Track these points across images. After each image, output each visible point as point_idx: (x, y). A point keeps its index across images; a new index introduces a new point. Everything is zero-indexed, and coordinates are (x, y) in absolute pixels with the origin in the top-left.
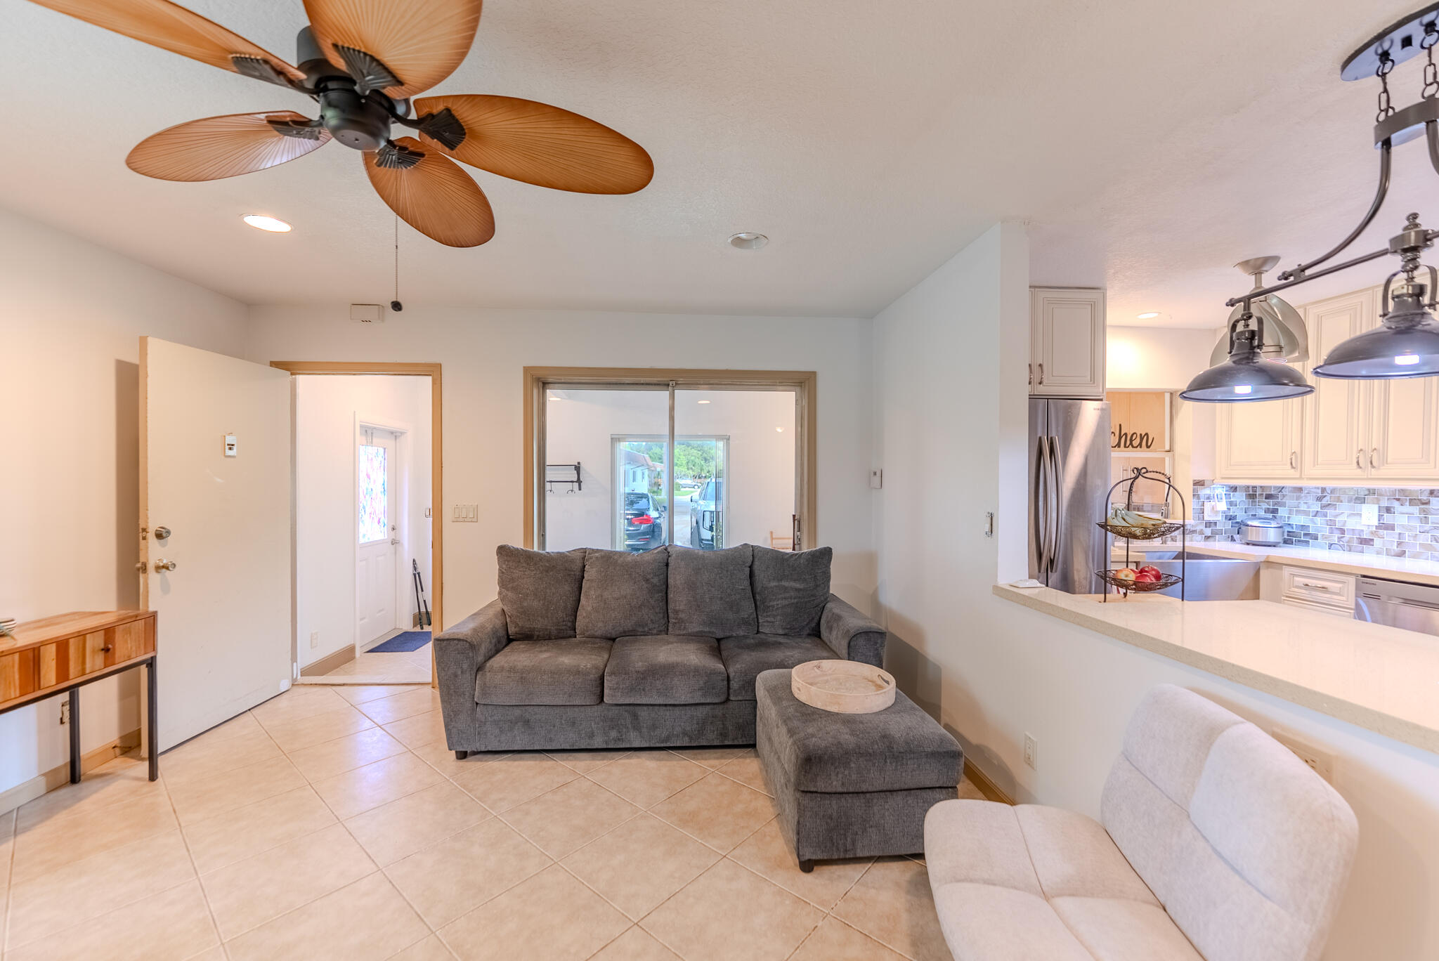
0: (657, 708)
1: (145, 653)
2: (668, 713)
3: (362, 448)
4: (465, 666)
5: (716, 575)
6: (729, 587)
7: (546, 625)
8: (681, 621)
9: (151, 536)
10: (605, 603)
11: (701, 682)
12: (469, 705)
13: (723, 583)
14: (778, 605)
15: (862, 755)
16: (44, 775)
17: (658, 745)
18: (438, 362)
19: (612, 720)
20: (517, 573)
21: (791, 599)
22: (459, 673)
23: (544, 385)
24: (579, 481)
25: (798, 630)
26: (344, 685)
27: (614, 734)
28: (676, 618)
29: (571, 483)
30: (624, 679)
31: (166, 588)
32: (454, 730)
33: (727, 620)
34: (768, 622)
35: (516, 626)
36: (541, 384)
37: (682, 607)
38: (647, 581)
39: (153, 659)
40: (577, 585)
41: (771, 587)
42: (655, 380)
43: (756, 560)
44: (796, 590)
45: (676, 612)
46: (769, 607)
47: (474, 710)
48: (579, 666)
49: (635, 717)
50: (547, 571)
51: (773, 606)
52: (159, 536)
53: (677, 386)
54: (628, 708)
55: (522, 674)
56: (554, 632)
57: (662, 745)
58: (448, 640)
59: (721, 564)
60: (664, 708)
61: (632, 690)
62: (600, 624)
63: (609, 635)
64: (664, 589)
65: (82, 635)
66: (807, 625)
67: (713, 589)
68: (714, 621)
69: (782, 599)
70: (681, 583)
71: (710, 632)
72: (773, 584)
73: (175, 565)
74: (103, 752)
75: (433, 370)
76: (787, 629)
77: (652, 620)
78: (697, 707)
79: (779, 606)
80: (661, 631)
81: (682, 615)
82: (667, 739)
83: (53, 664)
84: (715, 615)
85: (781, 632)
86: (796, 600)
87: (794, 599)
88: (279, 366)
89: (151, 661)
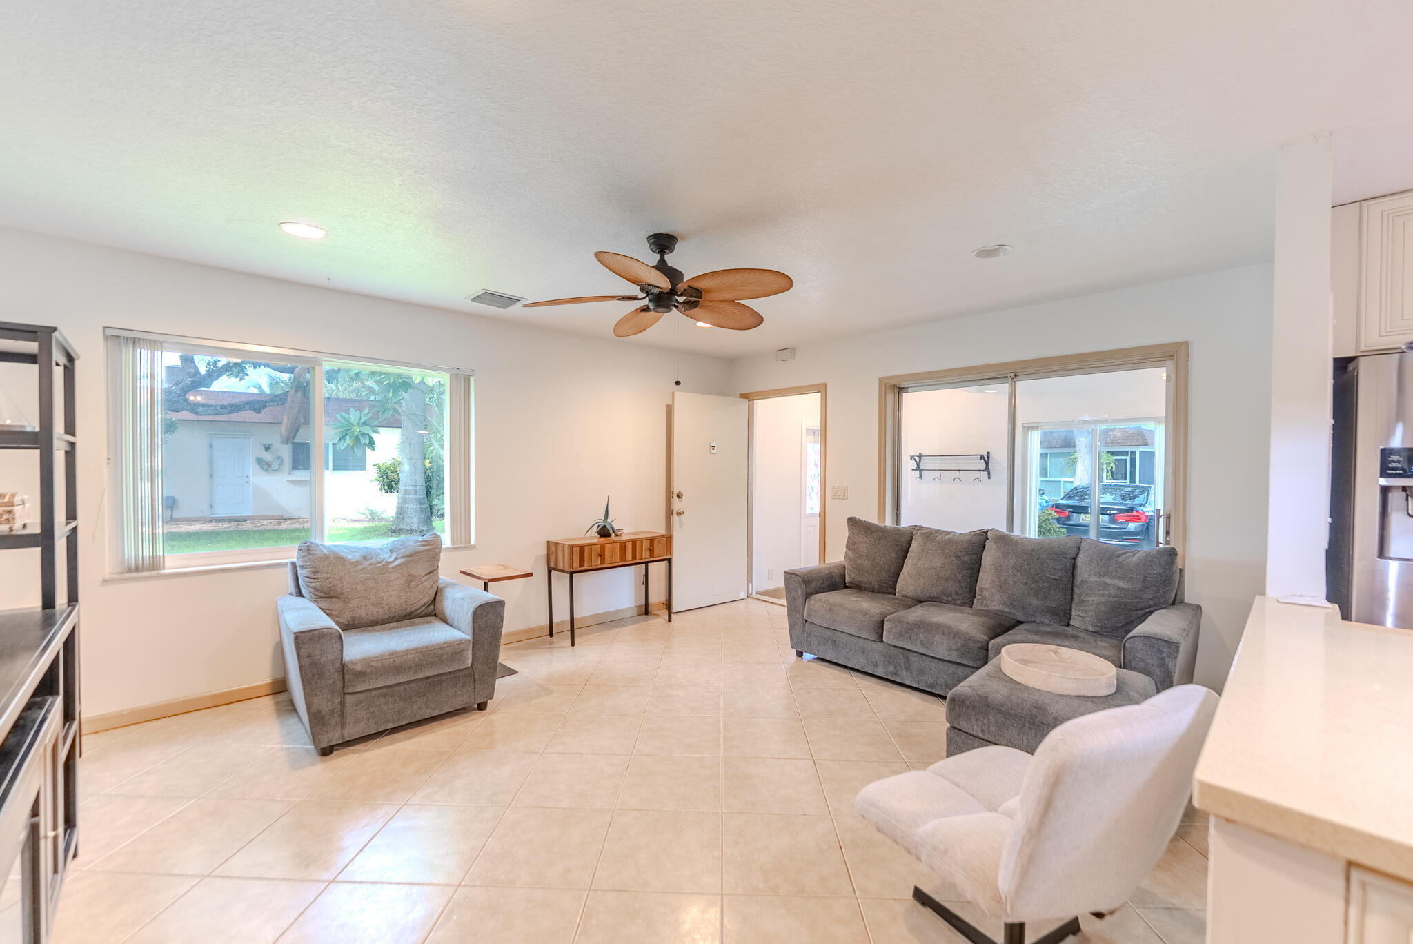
0: (925, 657)
1: (667, 555)
2: (934, 664)
3: (809, 444)
4: (799, 593)
5: (1025, 561)
6: (1038, 574)
7: (871, 581)
8: (983, 597)
9: (675, 496)
10: (918, 571)
11: (959, 644)
12: (801, 620)
13: (1030, 569)
14: (1093, 600)
15: (1000, 712)
16: (637, 606)
17: (925, 688)
18: (824, 382)
19: (890, 657)
20: (858, 539)
21: (1109, 596)
22: (796, 597)
23: (901, 390)
24: (987, 469)
25: (1110, 630)
26: (772, 603)
27: (891, 668)
28: (981, 595)
29: (979, 472)
30: (896, 626)
31: (681, 525)
32: (794, 635)
33: (1030, 605)
34: (1079, 616)
35: (850, 576)
36: (896, 390)
37: (987, 586)
38: (958, 557)
39: (670, 559)
40: (902, 554)
41: (1091, 582)
42: (993, 375)
43: (1081, 552)
44: (1119, 588)
45: (982, 589)
46: (1083, 601)
47: (804, 625)
48: (869, 610)
49: (907, 659)
50: (880, 540)
51: (1088, 601)
52: (678, 496)
53: (1018, 378)
54: (902, 651)
55: (831, 606)
56: (877, 587)
57: (929, 690)
58: (791, 573)
59: (1033, 550)
60: (930, 659)
61: (900, 635)
62: (911, 587)
63: (918, 598)
64: (974, 568)
65: (641, 540)
66: (1122, 626)
67: (1019, 574)
68: (1015, 603)
69: (1100, 595)
70: (989, 564)
71: (1010, 613)
72: (1094, 579)
73: (683, 513)
74: (659, 604)
75: (822, 388)
76: (1098, 626)
77: (956, 592)
78: (959, 667)
79: (1095, 602)
80: (964, 604)
81: (986, 593)
82: (932, 686)
83: (631, 551)
84: (1017, 598)
85: (1091, 628)
86: (1115, 599)
87: (1113, 597)
88: (743, 396)
89: (670, 561)
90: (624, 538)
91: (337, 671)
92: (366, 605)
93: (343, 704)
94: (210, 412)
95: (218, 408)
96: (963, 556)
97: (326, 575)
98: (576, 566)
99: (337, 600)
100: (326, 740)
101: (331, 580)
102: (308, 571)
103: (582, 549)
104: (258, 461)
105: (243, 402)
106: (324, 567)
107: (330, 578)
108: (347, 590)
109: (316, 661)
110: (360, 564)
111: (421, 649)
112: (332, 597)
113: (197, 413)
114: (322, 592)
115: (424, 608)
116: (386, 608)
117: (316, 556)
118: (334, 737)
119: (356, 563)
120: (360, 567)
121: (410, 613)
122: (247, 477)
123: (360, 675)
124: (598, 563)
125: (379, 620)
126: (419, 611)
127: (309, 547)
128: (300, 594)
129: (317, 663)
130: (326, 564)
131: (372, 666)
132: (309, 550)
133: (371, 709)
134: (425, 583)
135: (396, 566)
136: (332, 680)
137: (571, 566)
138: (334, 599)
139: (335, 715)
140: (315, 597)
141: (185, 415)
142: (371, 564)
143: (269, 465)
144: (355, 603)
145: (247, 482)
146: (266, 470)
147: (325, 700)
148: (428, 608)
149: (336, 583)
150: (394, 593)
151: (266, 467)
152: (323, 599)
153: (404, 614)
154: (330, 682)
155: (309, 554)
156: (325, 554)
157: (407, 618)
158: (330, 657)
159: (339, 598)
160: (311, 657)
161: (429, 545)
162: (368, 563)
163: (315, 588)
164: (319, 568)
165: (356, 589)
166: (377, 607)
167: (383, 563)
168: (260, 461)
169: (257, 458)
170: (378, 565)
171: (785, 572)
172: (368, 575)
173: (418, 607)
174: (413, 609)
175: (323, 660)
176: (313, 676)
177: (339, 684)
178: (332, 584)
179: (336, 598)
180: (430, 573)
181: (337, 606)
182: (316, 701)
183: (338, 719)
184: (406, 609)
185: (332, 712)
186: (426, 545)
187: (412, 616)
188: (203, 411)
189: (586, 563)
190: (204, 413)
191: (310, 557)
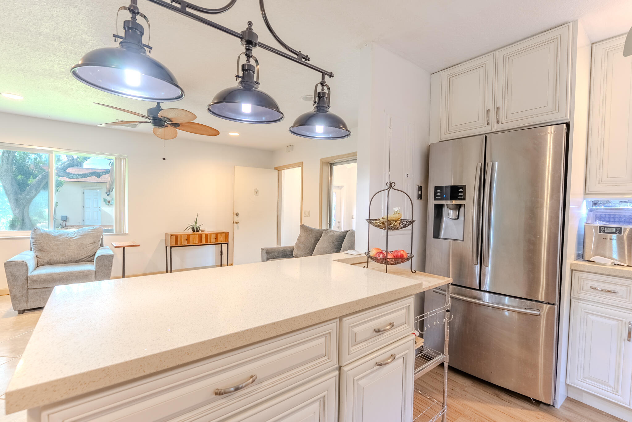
1: (226, 241)
4: (265, 258)
9: (235, 215)
18: (302, 161)
20: (303, 235)
23: (332, 165)
35: (295, 252)
36: (329, 165)
39: (228, 243)
52: (237, 215)
65: (211, 234)
73: (238, 222)
75: (301, 164)
83: (204, 239)
88: (276, 168)
89: (228, 244)
90: (206, 232)
91: (25, 279)
92: (57, 255)
93: (27, 293)
94: (74, 177)
95: (78, 175)
96: (335, 242)
97: (40, 242)
98: (173, 244)
99: (44, 252)
100: (19, 307)
101: (42, 244)
102: (34, 240)
103: (176, 237)
104: (104, 200)
105: (89, 173)
106: (40, 238)
107: (41, 243)
108: (49, 248)
109: (14, 274)
110: (57, 238)
111: (67, 272)
112: (42, 251)
113: (68, 178)
114: (38, 248)
115: (87, 258)
116: (67, 257)
117: (37, 234)
118: (24, 307)
119: (56, 237)
120: (57, 239)
121: (79, 260)
122: (99, 207)
123: (35, 281)
124: (185, 243)
125: (63, 262)
126: (84, 259)
127: (35, 230)
128: (31, 250)
129: (14, 275)
130: (41, 237)
131: (41, 278)
132: (35, 231)
133: (42, 296)
134: (89, 248)
135: (75, 239)
136: (22, 283)
137: (171, 244)
138: (43, 252)
139: (23, 297)
140: (35, 251)
141: (65, 179)
142: (63, 238)
143: (109, 202)
144: (52, 254)
145: (99, 210)
146: (108, 204)
147: (18, 291)
148: (90, 258)
149: (44, 245)
150: (72, 251)
151: (107, 203)
152: (38, 252)
153: (76, 260)
154: (21, 283)
155: (35, 233)
156: (41, 233)
157: (78, 261)
158: (21, 273)
159: (45, 251)
160: (12, 272)
161: (94, 231)
162: (61, 237)
163: (35, 247)
164: (38, 238)
165: (53, 248)
166: (62, 256)
167: (69, 238)
168: (105, 200)
169: (104, 199)
170: (66, 239)
171: (262, 249)
172: (60, 243)
173: (83, 257)
174: (81, 258)
175: (18, 274)
176: (13, 280)
177: (25, 285)
178: (42, 246)
179: (44, 251)
180: (93, 243)
181: (43, 255)
182: (14, 291)
183: (25, 299)
184: (77, 258)
185: (22, 296)
186: (93, 231)
187: (81, 261)
188: (71, 176)
189: (178, 243)
190: (71, 177)
191: (35, 234)
